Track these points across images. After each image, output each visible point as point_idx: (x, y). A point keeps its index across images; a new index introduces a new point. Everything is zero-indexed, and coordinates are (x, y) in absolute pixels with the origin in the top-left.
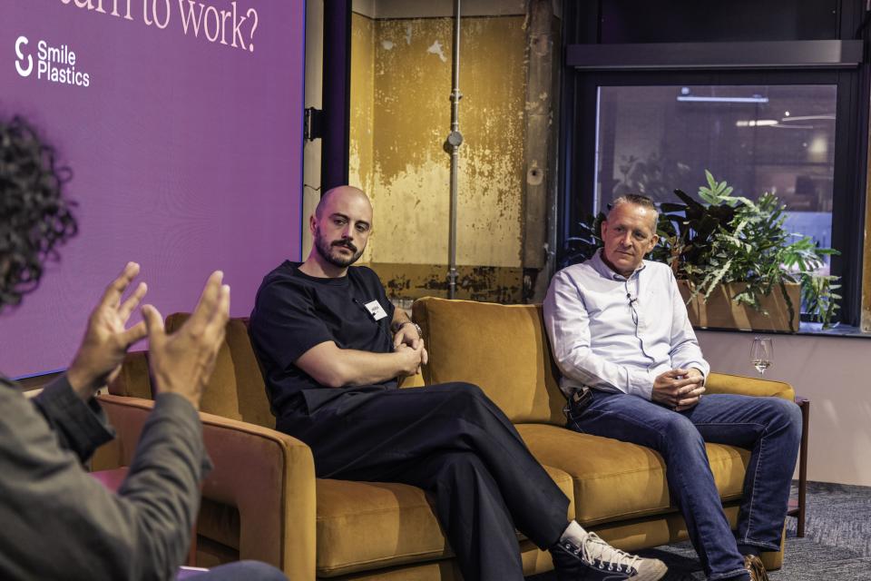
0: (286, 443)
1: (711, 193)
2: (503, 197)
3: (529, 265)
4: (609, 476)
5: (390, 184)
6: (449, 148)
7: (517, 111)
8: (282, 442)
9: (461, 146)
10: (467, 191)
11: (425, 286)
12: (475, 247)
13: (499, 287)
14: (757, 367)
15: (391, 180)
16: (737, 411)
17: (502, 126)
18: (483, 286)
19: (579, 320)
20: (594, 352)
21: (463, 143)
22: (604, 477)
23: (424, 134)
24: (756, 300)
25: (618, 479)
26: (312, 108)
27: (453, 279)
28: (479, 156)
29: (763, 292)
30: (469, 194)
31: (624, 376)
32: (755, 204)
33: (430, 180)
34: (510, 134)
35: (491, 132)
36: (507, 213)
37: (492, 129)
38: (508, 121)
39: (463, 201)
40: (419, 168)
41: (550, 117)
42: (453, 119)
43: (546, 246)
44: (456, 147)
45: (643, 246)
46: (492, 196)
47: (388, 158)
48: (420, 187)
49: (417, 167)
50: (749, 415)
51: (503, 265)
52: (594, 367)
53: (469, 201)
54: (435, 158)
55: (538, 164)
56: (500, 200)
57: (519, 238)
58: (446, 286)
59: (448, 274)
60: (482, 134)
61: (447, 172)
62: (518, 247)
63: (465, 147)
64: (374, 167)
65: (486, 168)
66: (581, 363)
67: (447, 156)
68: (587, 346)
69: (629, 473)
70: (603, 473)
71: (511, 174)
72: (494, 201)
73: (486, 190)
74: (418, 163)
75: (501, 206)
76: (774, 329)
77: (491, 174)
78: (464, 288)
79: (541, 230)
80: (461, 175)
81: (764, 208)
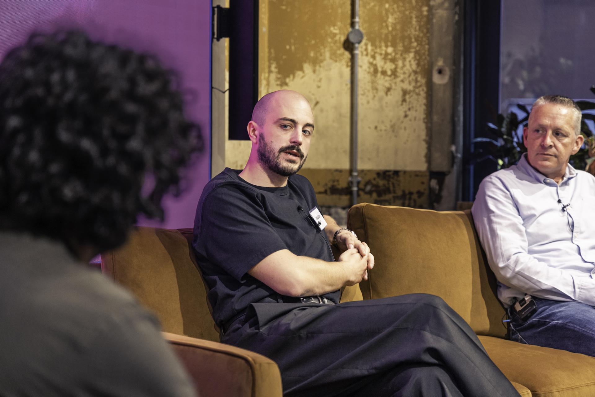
0: (254, 360)
2: (407, 97)
3: (435, 169)
4: (567, 389)
5: (286, 84)
6: (349, 46)
7: (421, 7)
8: (250, 359)
9: (363, 43)
10: (369, 91)
11: (325, 192)
12: (378, 150)
13: (404, 191)
15: (287, 80)
17: (405, 22)
18: (387, 191)
21: (364, 41)
22: (563, 390)
23: (322, 32)
25: (576, 392)
26: (219, 7)
27: (355, 184)
28: (381, 54)
30: (371, 95)
33: (329, 80)
34: (414, 30)
35: (394, 29)
36: (411, 114)
37: (394, 25)
38: (411, 18)
39: (364, 102)
40: (317, 68)
41: (456, 13)
42: (353, 15)
43: (453, 148)
44: (357, 45)
46: (395, 96)
47: (284, 57)
48: (319, 87)
49: (315, 66)
51: (409, 168)
53: (371, 102)
54: (335, 57)
55: (444, 62)
56: (404, 100)
57: (425, 140)
58: (348, 191)
59: (350, 179)
60: (384, 31)
61: (347, 71)
62: (423, 149)
63: (366, 45)
64: (270, 67)
65: (389, 67)
67: (347, 55)
69: (587, 386)
70: (562, 387)
71: (415, 72)
72: (397, 102)
73: (389, 90)
74: (316, 62)
75: (405, 107)
77: (394, 73)
78: (366, 193)
79: (448, 130)
80: (362, 74)
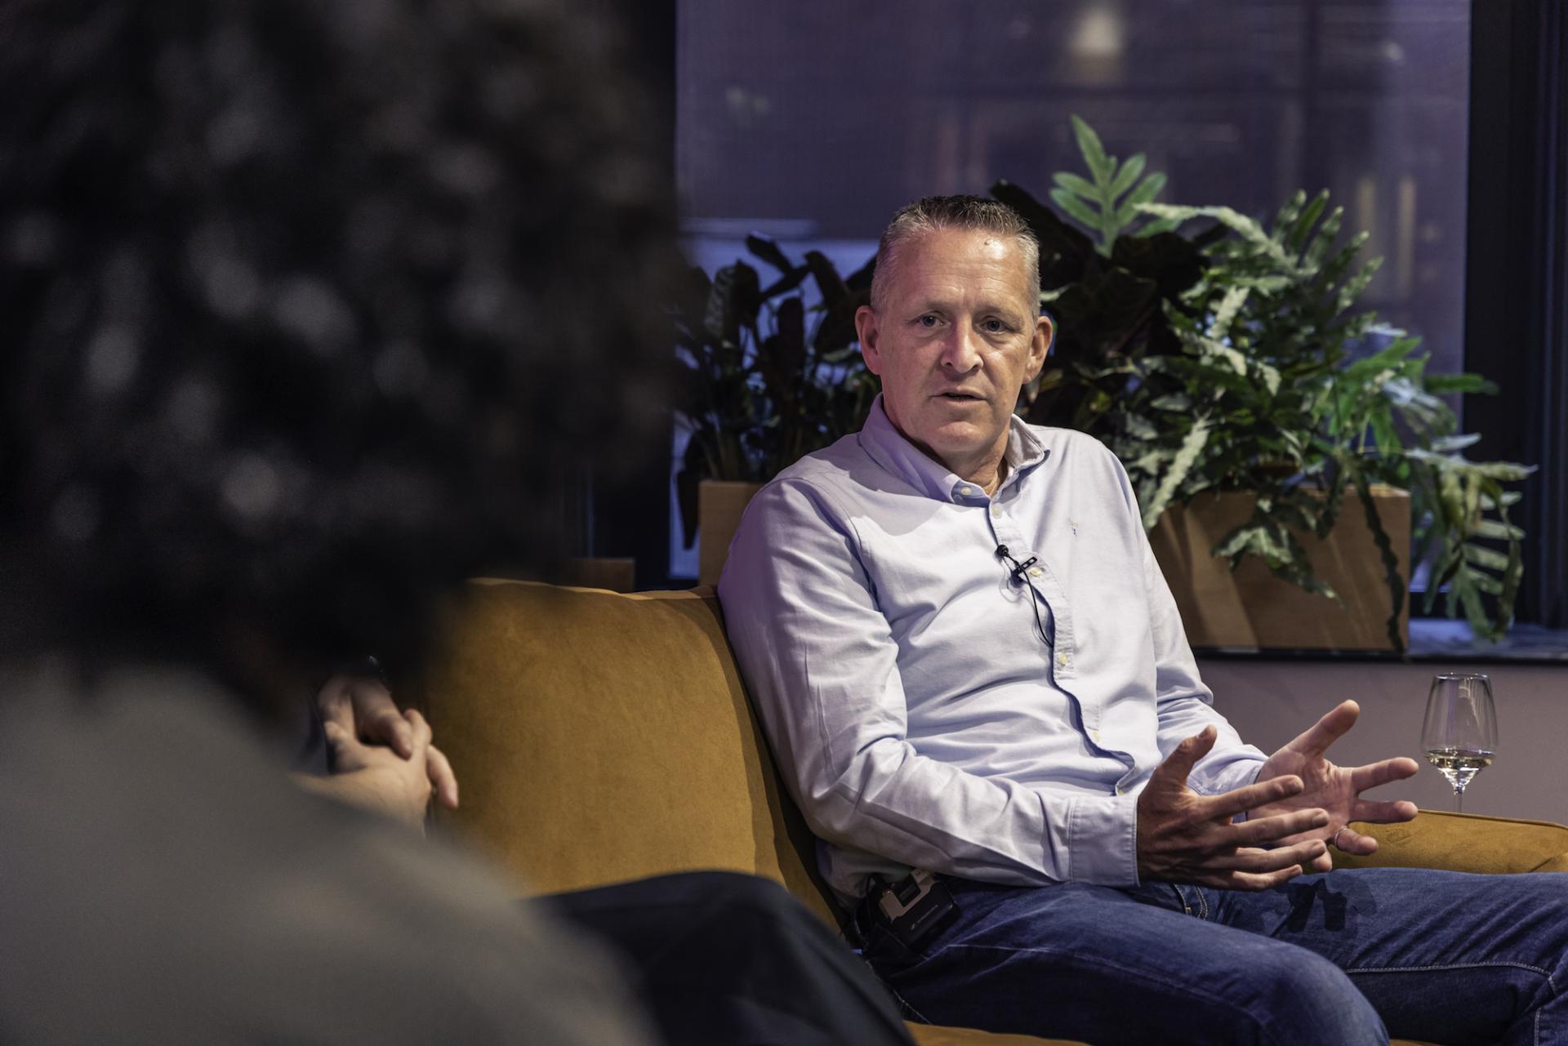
1: (1093, 194)
14: (1447, 771)
16: (1441, 923)
19: (865, 648)
20: (921, 750)
24: (1297, 550)
29: (1313, 522)
31: (1033, 813)
32: (1268, 230)
45: (1014, 360)
50: (1485, 937)
52: (932, 805)
66: (888, 797)
68: (895, 736)
76: (1330, 643)
81: (1297, 242)
